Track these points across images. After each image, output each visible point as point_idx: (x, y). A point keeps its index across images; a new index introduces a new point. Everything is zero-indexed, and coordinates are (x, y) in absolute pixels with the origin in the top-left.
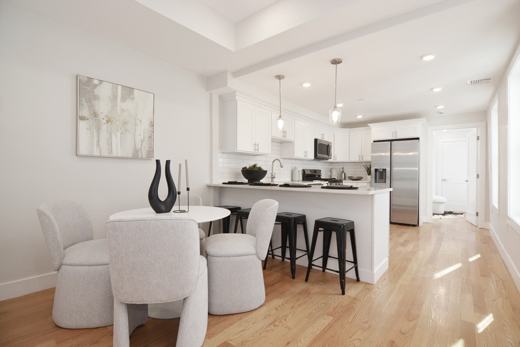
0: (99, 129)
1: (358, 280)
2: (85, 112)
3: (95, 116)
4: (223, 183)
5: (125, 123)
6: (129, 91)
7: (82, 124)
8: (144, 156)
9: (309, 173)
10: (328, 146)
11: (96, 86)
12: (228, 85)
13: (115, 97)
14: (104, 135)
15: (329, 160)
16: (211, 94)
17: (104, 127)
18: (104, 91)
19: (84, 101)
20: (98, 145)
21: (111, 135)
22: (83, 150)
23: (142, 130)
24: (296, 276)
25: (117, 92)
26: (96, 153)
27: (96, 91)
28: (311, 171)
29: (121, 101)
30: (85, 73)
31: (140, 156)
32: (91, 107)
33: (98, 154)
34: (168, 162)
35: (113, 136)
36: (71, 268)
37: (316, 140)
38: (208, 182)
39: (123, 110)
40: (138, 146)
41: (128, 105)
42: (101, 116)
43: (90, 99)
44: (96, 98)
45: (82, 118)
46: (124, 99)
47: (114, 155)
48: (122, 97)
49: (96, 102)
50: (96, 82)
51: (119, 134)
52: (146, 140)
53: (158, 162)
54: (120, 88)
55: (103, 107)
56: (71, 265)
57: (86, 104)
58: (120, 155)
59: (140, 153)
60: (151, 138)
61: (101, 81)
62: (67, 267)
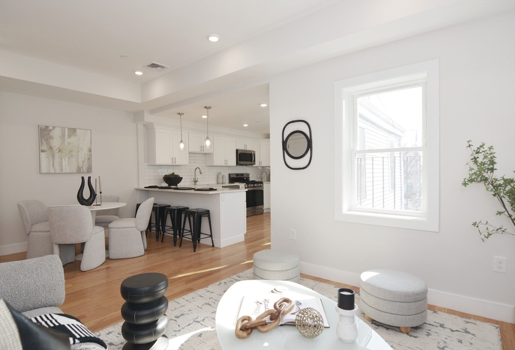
0: (53, 156)
1: (213, 246)
2: (45, 147)
3: (51, 149)
4: (145, 187)
5: (71, 151)
6: (73, 131)
7: (43, 154)
8: (85, 171)
9: (235, 176)
10: (252, 154)
11: (51, 130)
12: (145, 120)
13: (63, 136)
14: (57, 160)
15: (254, 166)
16: (137, 124)
17: (57, 155)
18: (56, 134)
19: (43, 141)
20: (53, 166)
21: (61, 159)
22: (44, 170)
23: (83, 155)
24: (182, 245)
25: (65, 132)
26: (52, 171)
27: (51, 134)
28: (237, 175)
29: (68, 138)
30: (44, 124)
31: (82, 171)
32: (48, 143)
33: (54, 172)
34: (89, 178)
35: (63, 160)
36: (35, 233)
37: (237, 150)
38: (136, 187)
39: (69, 143)
40: (81, 165)
41: (73, 140)
42: (55, 148)
43: (47, 139)
44: (51, 138)
45: (43, 151)
46: (69, 136)
47: (64, 172)
48: (68, 135)
49: (51, 140)
50: (51, 128)
51: (67, 159)
52: (86, 161)
53: (83, 178)
54: (67, 130)
55: (56, 143)
56: (35, 232)
57: (45, 142)
58: (68, 171)
59: (82, 169)
60: (90, 159)
61: (54, 128)
62: (33, 233)
